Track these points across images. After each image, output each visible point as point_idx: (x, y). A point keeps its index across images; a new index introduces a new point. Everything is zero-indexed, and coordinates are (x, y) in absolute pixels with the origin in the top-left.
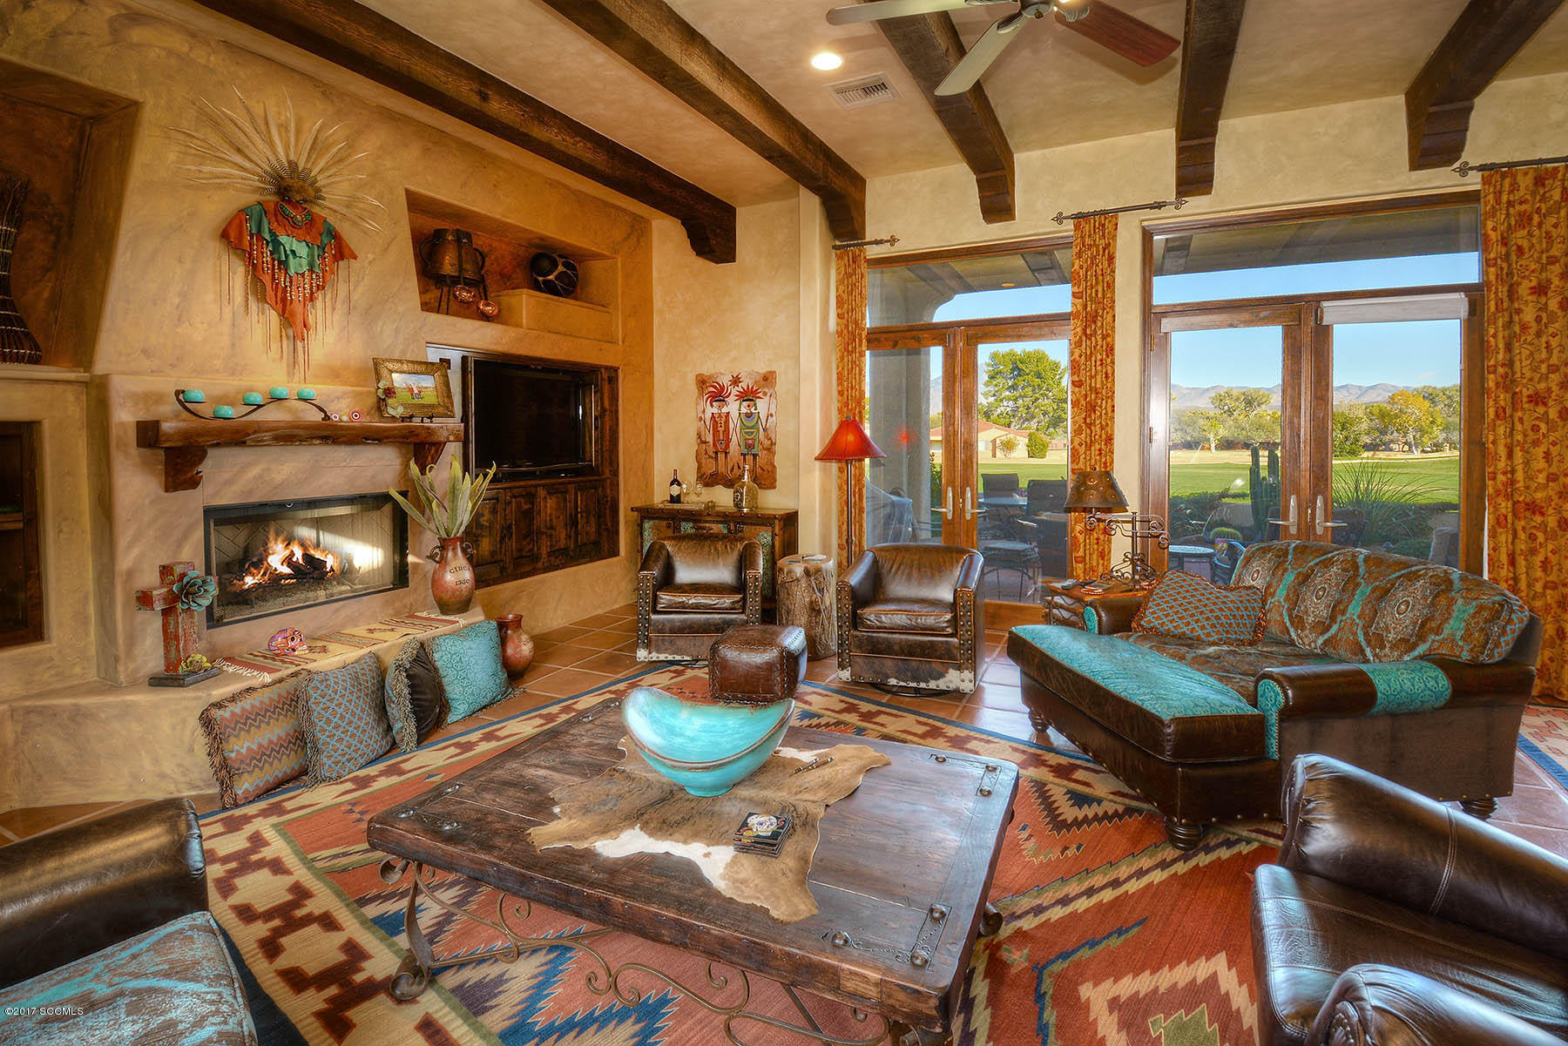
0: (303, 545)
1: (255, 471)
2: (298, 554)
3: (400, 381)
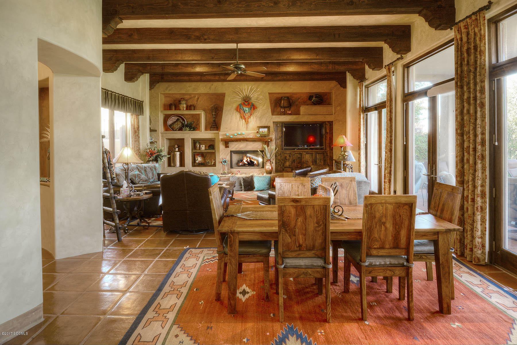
0: (250, 158)
1: (237, 146)
2: (249, 160)
3: (261, 130)
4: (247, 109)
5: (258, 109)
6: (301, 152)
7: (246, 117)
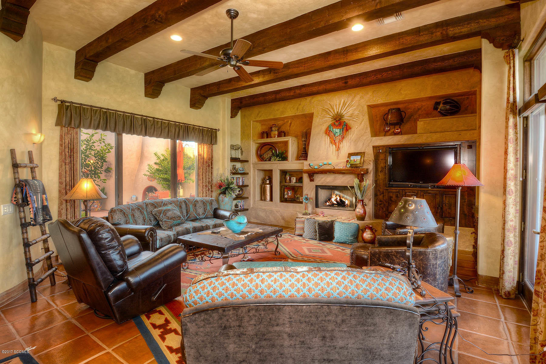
0: (340, 196)
1: (323, 179)
2: (338, 199)
3: (353, 158)
4: (338, 131)
5: (353, 130)
7: (337, 141)
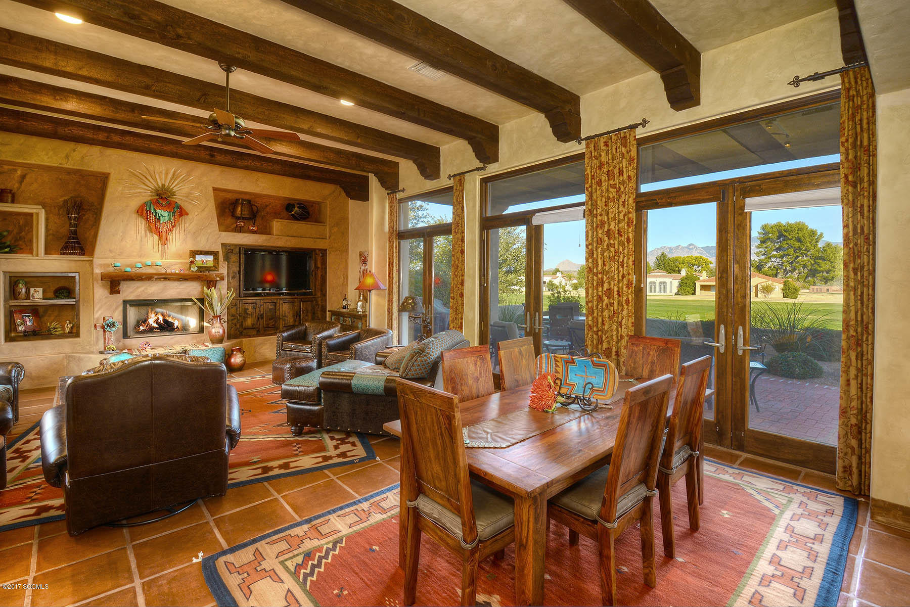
1: (140, 290)
3: (199, 258)
4: (165, 214)
5: (190, 216)
6: (275, 301)
7: (163, 230)
